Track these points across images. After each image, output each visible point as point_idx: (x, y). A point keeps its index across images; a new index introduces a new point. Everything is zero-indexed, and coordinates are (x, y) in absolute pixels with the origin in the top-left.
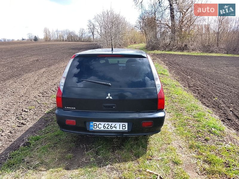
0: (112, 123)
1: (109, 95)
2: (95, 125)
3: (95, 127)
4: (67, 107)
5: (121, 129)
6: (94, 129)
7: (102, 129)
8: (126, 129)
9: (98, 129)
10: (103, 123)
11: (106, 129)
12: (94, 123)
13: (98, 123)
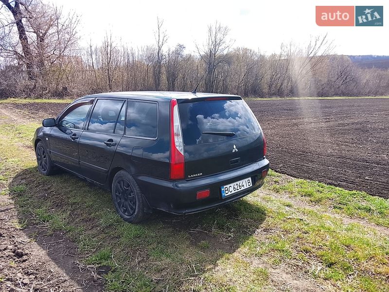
0: (239, 182)
1: (235, 147)
2: (226, 189)
3: (227, 192)
4: (192, 176)
5: (248, 187)
6: (226, 195)
7: (233, 192)
8: (251, 185)
9: (229, 193)
10: (232, 185)
11: (236, 191)
12: (225, 187)
13: (228, 186)
